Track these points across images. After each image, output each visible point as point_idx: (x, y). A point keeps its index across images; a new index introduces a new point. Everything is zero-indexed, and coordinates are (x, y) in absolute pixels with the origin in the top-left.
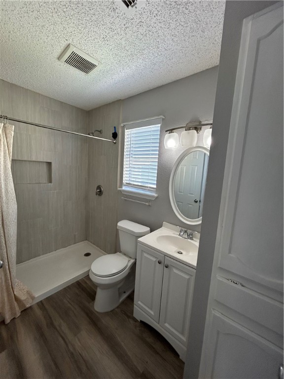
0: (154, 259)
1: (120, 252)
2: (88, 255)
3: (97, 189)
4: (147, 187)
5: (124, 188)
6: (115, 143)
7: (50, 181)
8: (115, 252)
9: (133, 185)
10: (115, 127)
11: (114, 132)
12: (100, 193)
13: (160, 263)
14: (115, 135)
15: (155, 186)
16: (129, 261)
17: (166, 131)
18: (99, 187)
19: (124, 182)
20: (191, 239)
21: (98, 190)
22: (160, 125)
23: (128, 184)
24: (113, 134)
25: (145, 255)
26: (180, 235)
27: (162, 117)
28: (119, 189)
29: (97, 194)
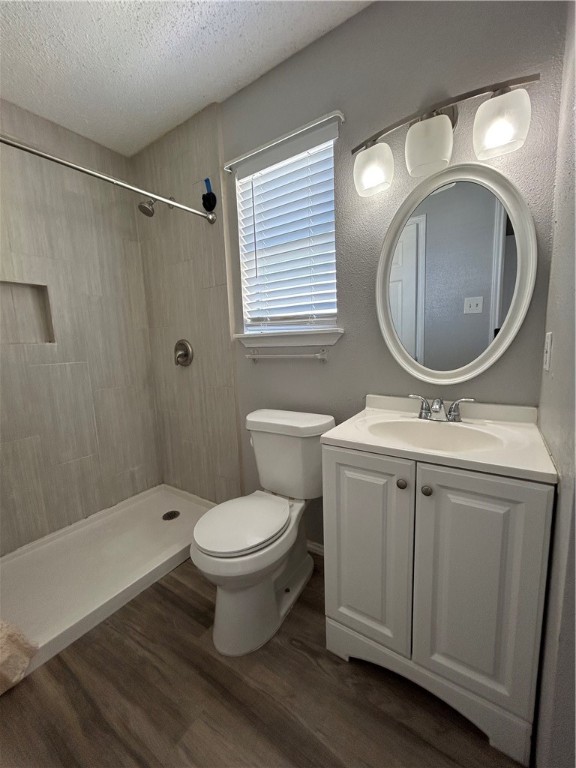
0: (381, 481)
1: (263, 489)
2: (171, 516)
3: (176, 350)
4: (311, 316)
5: (248, 332)
6: (212, 222)
7: (49, 336)
10: (207, 181)
11: (206, 192)
12: (185, 357)
13: (402, 486)
14: (209, 202)
15: (334, 311)
16: (291, 507)
17: (354, 151)
18: (181, 345)
19: (247, 317)
20: (456, 419)
21: (180, 353)
22: (331, 143)
23: (257, 321)
24: (204, 197)
25: (350, 474)
26: (420, 417)
27: (337, 113)
28: (234, 336)
29: (177, 363)
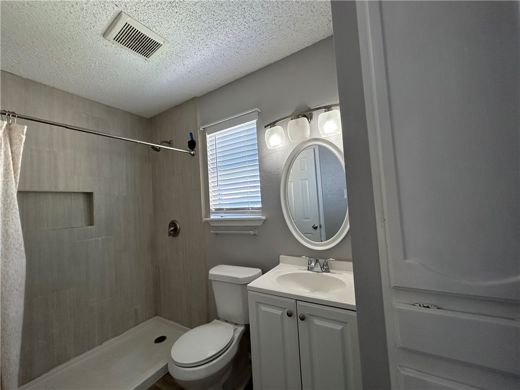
0: (279, 312)
1: (219, 319)
2: (161, 339)
3: (170, 227)
4: (248, 209)
5: (213, 217)
6: (193, 155)
7: (91, 222)
8: (208, 321)
9: (227, 209)
10: (191, 134)
11: (190, 140)
12: (175, 231)
13: (290, 315)
14: (192, 145)
15: (260, 206)
16: (235, 330)
17: (265, 127)
18: (173, 224)
19: (212, 208)
20: (327, 271)
21: (172, 229)
22: (255, 121)
23: (218, 210)
24: (189, 142)
25: (263, 308)
26: (308, 269)
27: (257, 109)
28: (205, 219)
29: (170, 235)
